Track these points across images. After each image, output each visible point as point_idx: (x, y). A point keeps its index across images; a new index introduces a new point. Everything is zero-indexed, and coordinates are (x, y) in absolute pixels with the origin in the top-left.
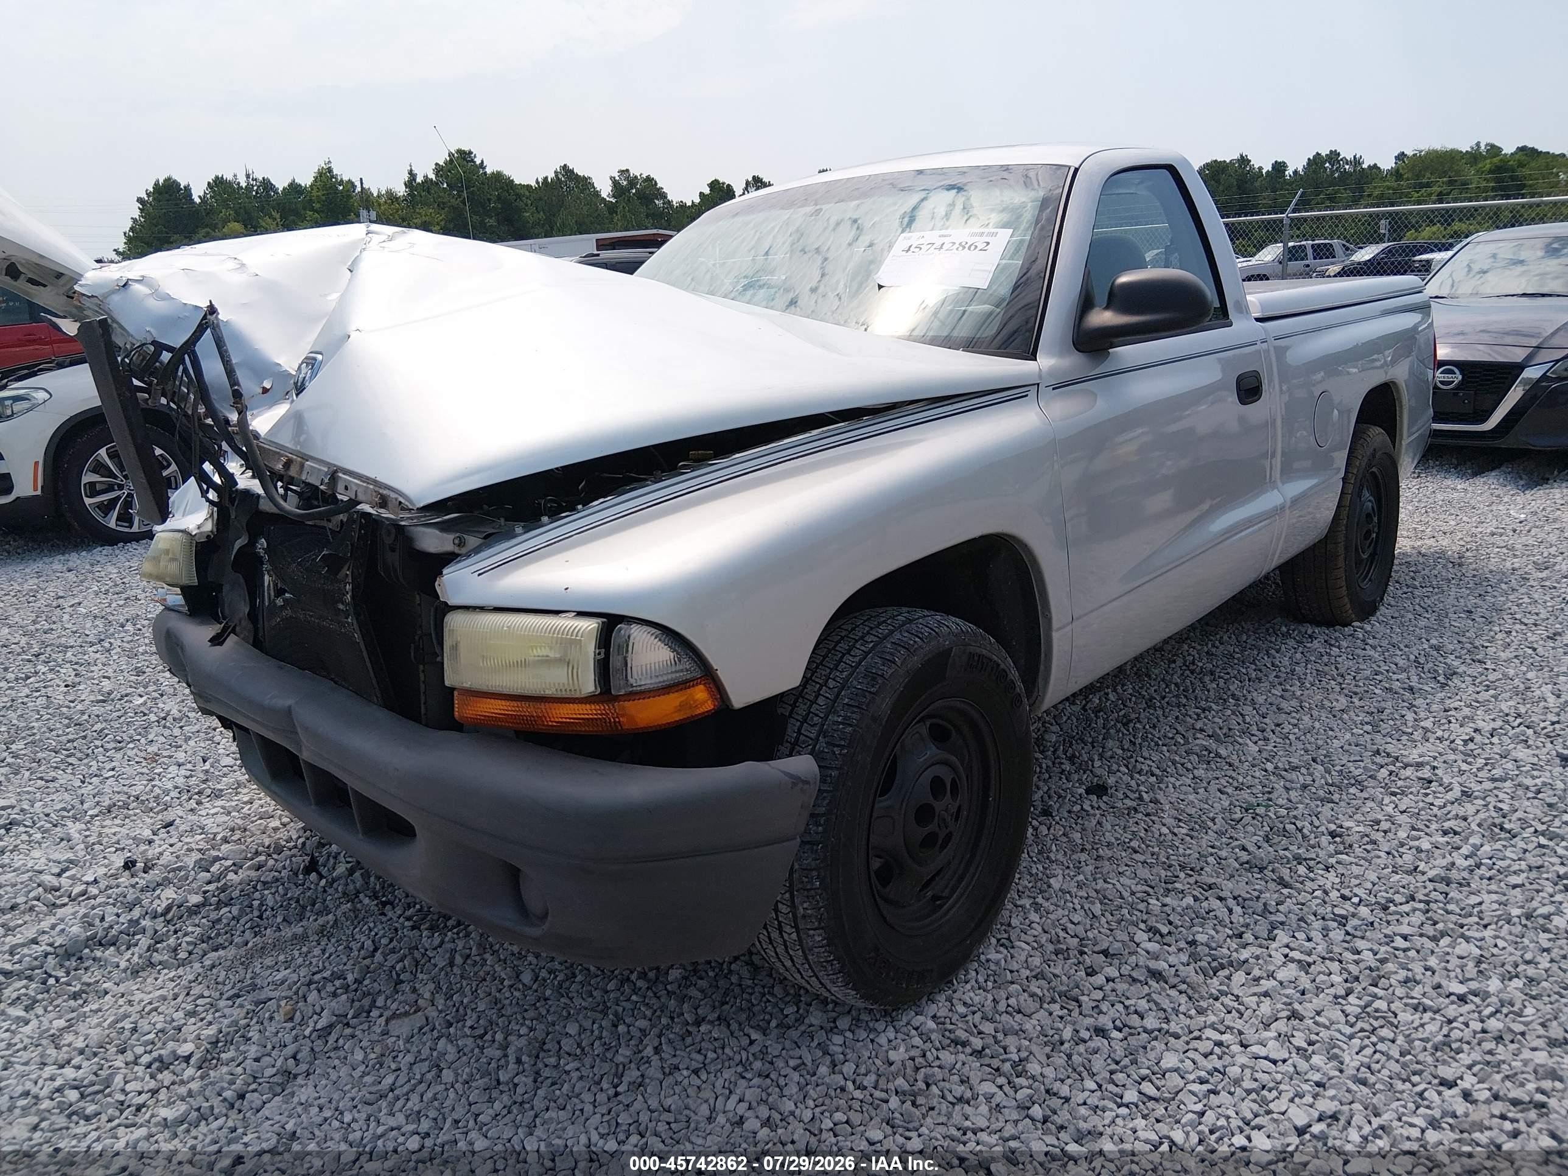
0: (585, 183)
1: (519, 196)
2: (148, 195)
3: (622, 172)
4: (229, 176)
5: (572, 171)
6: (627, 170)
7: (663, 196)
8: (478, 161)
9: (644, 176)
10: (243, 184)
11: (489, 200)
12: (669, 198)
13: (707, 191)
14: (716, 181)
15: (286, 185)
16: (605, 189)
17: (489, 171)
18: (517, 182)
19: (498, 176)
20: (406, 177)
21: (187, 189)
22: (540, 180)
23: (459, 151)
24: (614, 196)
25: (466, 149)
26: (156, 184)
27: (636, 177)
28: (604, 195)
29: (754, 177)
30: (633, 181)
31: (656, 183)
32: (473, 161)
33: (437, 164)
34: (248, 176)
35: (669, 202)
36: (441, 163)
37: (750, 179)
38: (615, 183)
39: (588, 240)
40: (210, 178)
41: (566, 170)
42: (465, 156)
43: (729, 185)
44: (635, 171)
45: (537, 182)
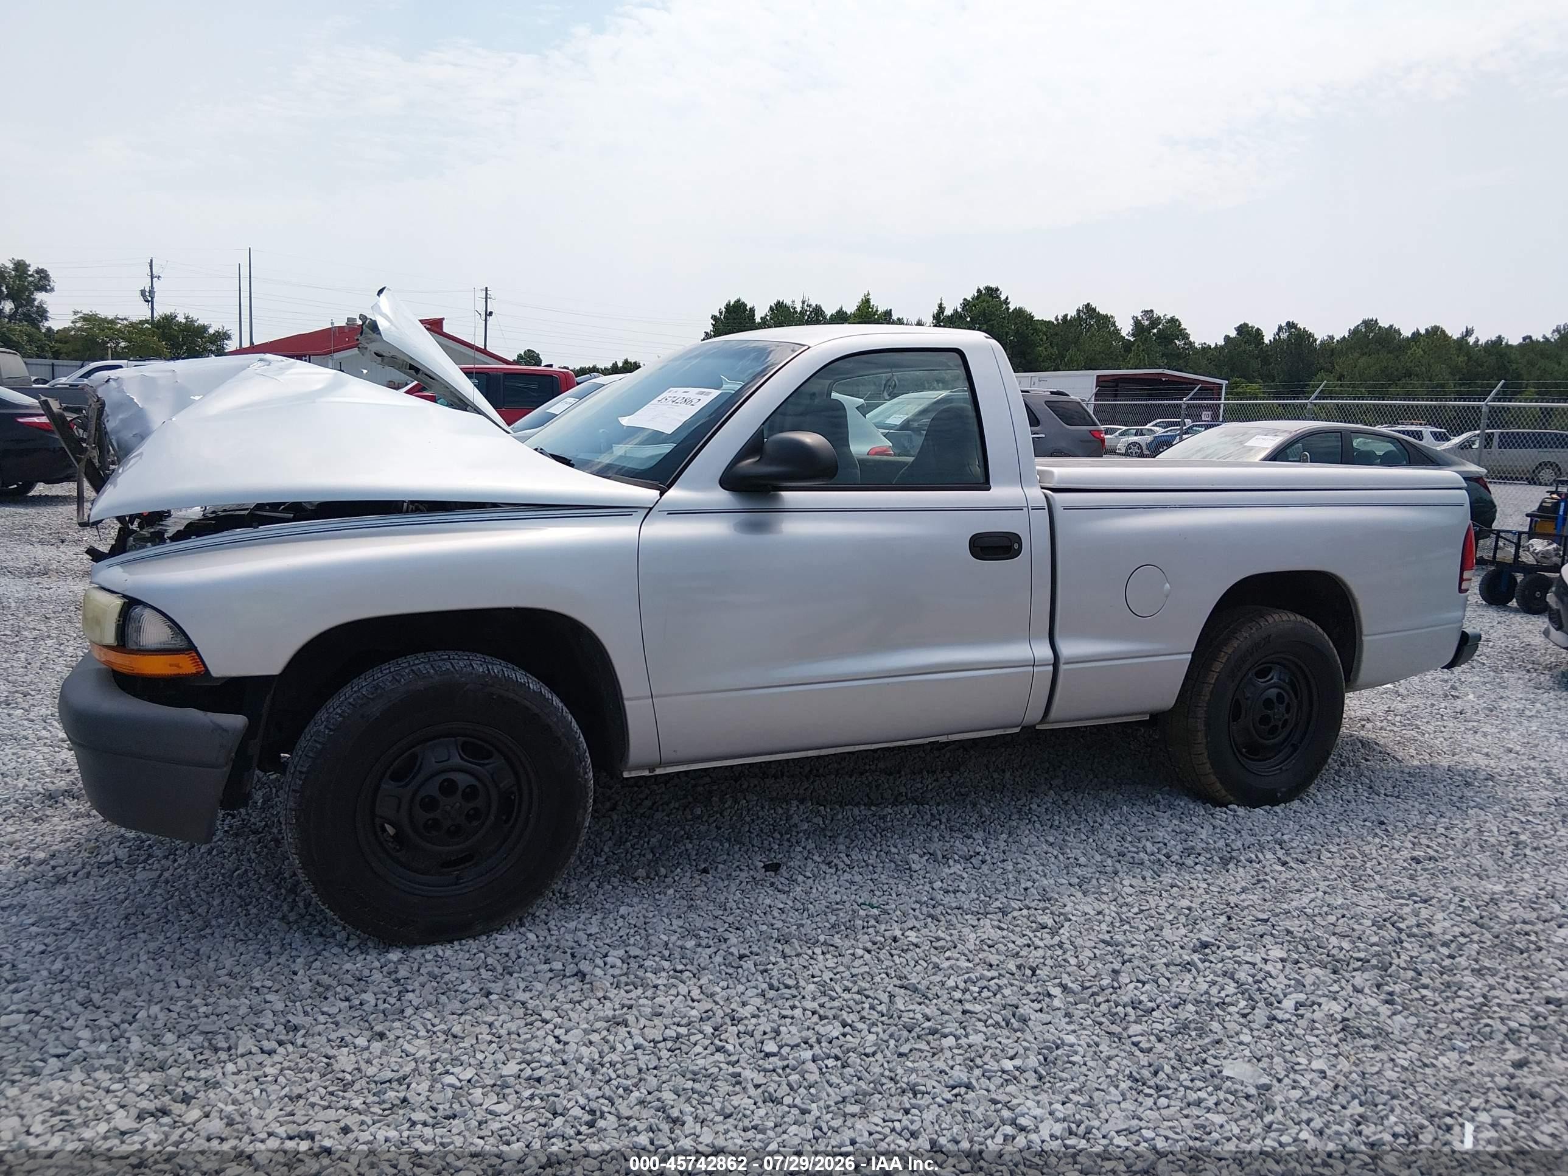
0: (1105, 322)
1: (1036, 331)
2: (721, 313)
3: (1146, 312)
4: (788, 302)
5: (1094, 310)
6: (1152, 311)
7: (1186, 337)
8: (1003, 297)
9: (1168, 317)
10: (799, 309)
11: (1007, 333)
12: (1192, 339)
13: (1233, 334)
14: (1246, 325)
15: (834, 312)
16: (1125, 328)
17: (1012, 307)
18: (1037, 317)
19: (1020, 312)
20: (935, 309)
21: (752, 310)
22: (1060, 318)
23: (988, 289)
24: (1133, 335)
25: (994, 286)
26: (728, 305)
27: (1159, 318)
28: (1124, 333)
29: (1288, 323)
30: (1155, 322)
31: (1180, 325)
32: (998, 297)
33: (965, 299)
34: (803, 303)
35: (1191, 344)
36: (969, 298)
37: (1284, 324)
38: (1137, 323)
39: (1088, 375)
40: (773, 303)
41: (1089, 309)
42: (992, 293)
43: (1258, 329)
44: (1159, 312)
45: (1057, 319)
